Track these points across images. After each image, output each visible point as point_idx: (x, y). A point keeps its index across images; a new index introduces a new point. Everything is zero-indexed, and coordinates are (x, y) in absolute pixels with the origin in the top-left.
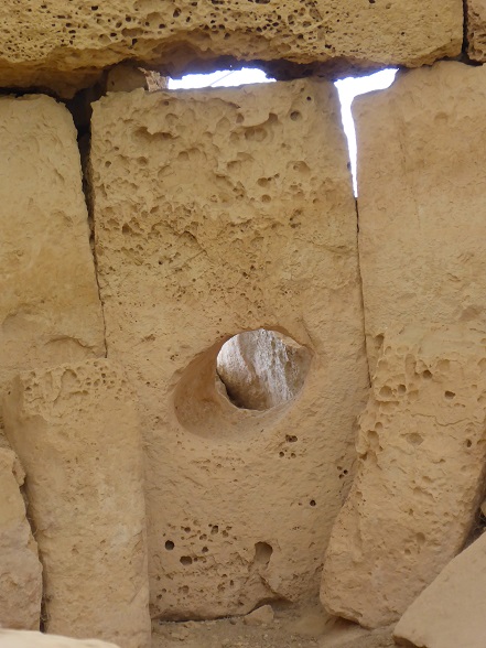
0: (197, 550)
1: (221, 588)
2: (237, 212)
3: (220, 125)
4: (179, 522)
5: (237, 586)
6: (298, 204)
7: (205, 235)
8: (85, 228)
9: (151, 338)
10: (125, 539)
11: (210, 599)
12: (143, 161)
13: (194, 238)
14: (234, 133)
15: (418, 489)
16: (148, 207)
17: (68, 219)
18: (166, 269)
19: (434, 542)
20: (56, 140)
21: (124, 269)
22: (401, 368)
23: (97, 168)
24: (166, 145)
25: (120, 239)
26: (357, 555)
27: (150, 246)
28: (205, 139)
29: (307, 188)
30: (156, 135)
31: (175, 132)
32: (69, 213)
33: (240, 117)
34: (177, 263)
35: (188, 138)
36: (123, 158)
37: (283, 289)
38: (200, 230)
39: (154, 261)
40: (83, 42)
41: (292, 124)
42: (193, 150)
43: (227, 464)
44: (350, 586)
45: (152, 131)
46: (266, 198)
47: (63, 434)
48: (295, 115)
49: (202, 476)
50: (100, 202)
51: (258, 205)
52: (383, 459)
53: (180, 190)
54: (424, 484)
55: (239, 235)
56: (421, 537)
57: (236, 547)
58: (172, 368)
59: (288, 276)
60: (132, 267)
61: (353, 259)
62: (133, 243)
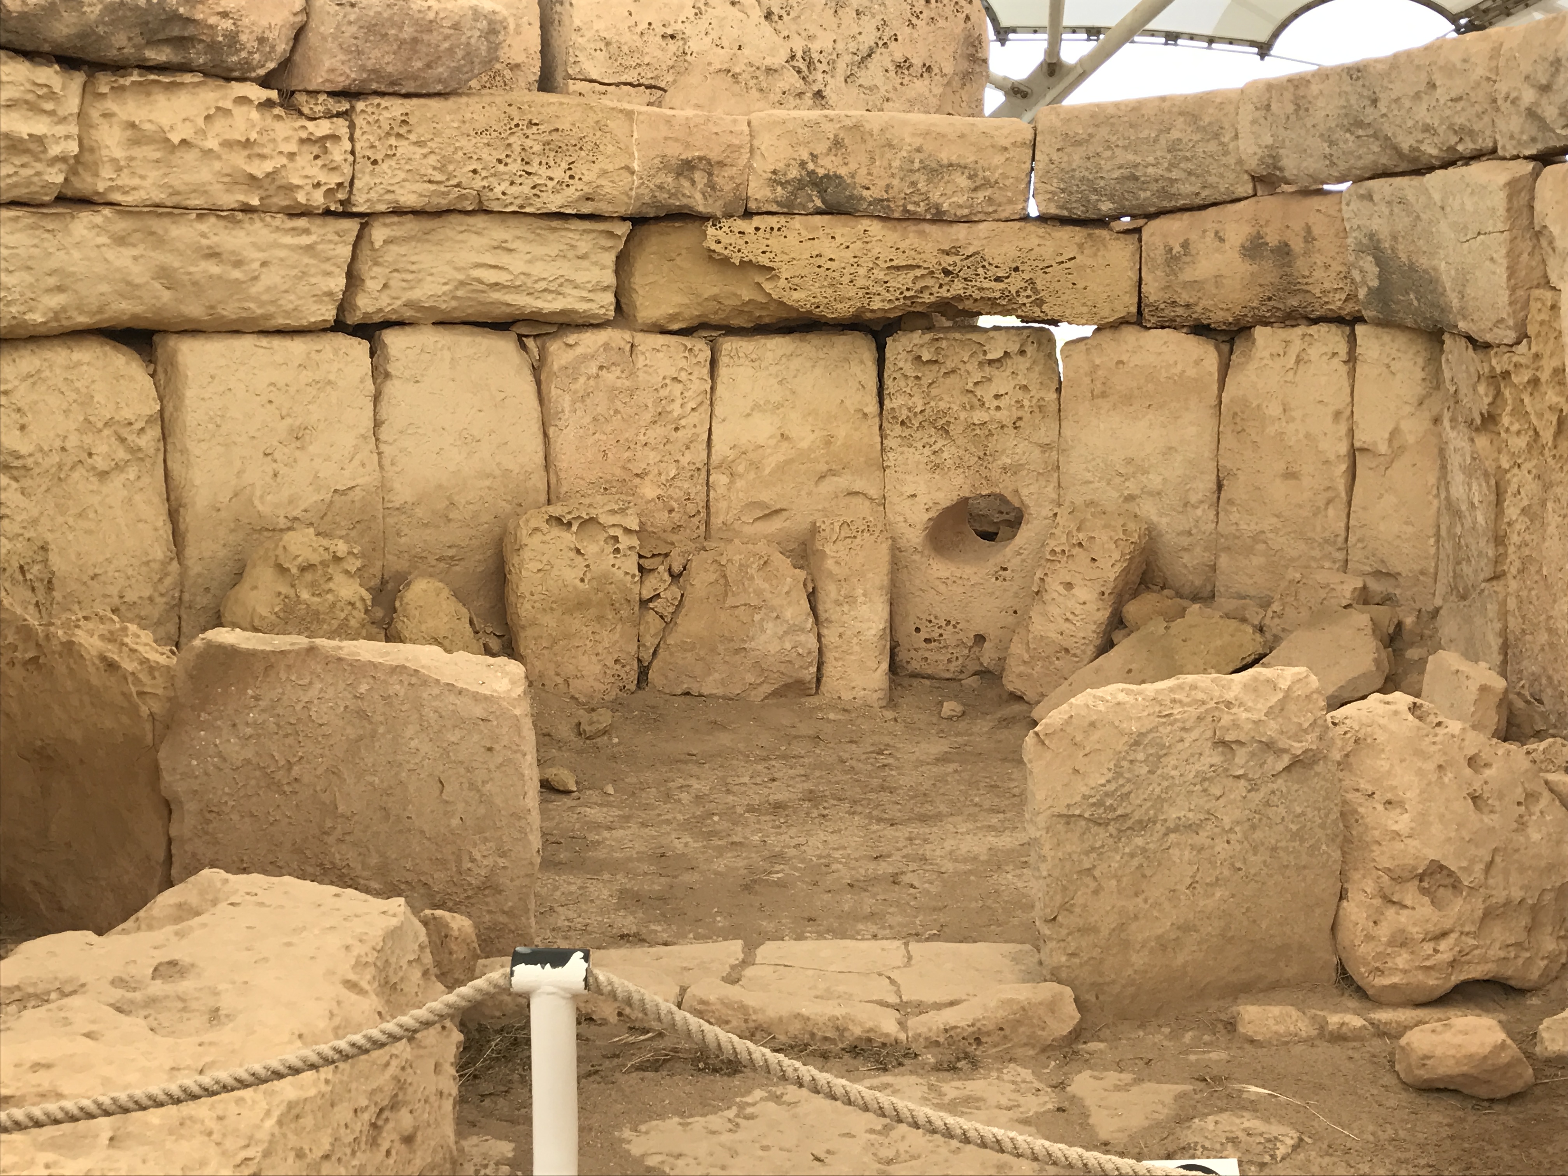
0: (935, 635)
1: (949, 661)
2: (979, 416)
3: (971, 356)
4: (924, 617)
5: (960, 660)
6: (1020, 414)
7: (955, 430)
8: (877, 419)
9: (914, 496)
10: (873, 632)
11: (941, 667)
12: (917, 378)
13: (947, 432)
14: (980, 363)
15: (1067, 620)
16: (918, 410)
17: (865, 415)
18: (927, 451)
19: (1075, 655)
20: (862, 362)
21: (900, 449)
22: (1064, 539)
23: (888, 382)
24: (935, 368)
25: (898, 429)
26: (1026, 657)
27: (918, 435)
28: (961, 366)
29: (1026, 403)
30: (929, 362)
31: (941, 360)
32: (866, 410)
33: (985, 353)
34: (936, 447)
35: (950, 365)
36: (906, 377)
37: (1005, 469)
38: (952, 427)
39: (919, 445)
40: (876, 304)
41: (1020, 359)
42: (953, 371)
43: (959, 582)
44: (1020, 675)
45: (924, 359)
46: (998, 408)
47: (837, 563)
48: (1022, 352)
49: (942, 588)
50: (887, 403)
51: (992, 412)
52: (1046, 597)
53: (941, 399)
54: (1071, 617)
55: (978, 431)
56: (1067, 650)
57: (961, 635)
58: (926, 516)
59: (1009, 461)
60: (905, 449)
61: (1054, 453)
62: (907, 432)
